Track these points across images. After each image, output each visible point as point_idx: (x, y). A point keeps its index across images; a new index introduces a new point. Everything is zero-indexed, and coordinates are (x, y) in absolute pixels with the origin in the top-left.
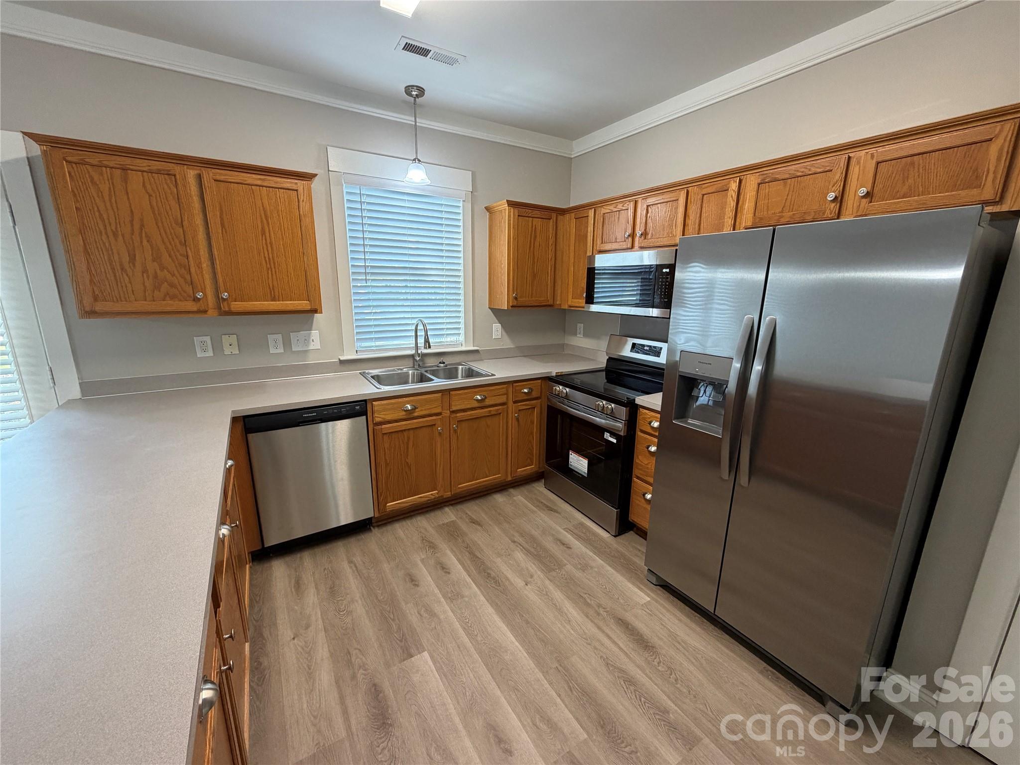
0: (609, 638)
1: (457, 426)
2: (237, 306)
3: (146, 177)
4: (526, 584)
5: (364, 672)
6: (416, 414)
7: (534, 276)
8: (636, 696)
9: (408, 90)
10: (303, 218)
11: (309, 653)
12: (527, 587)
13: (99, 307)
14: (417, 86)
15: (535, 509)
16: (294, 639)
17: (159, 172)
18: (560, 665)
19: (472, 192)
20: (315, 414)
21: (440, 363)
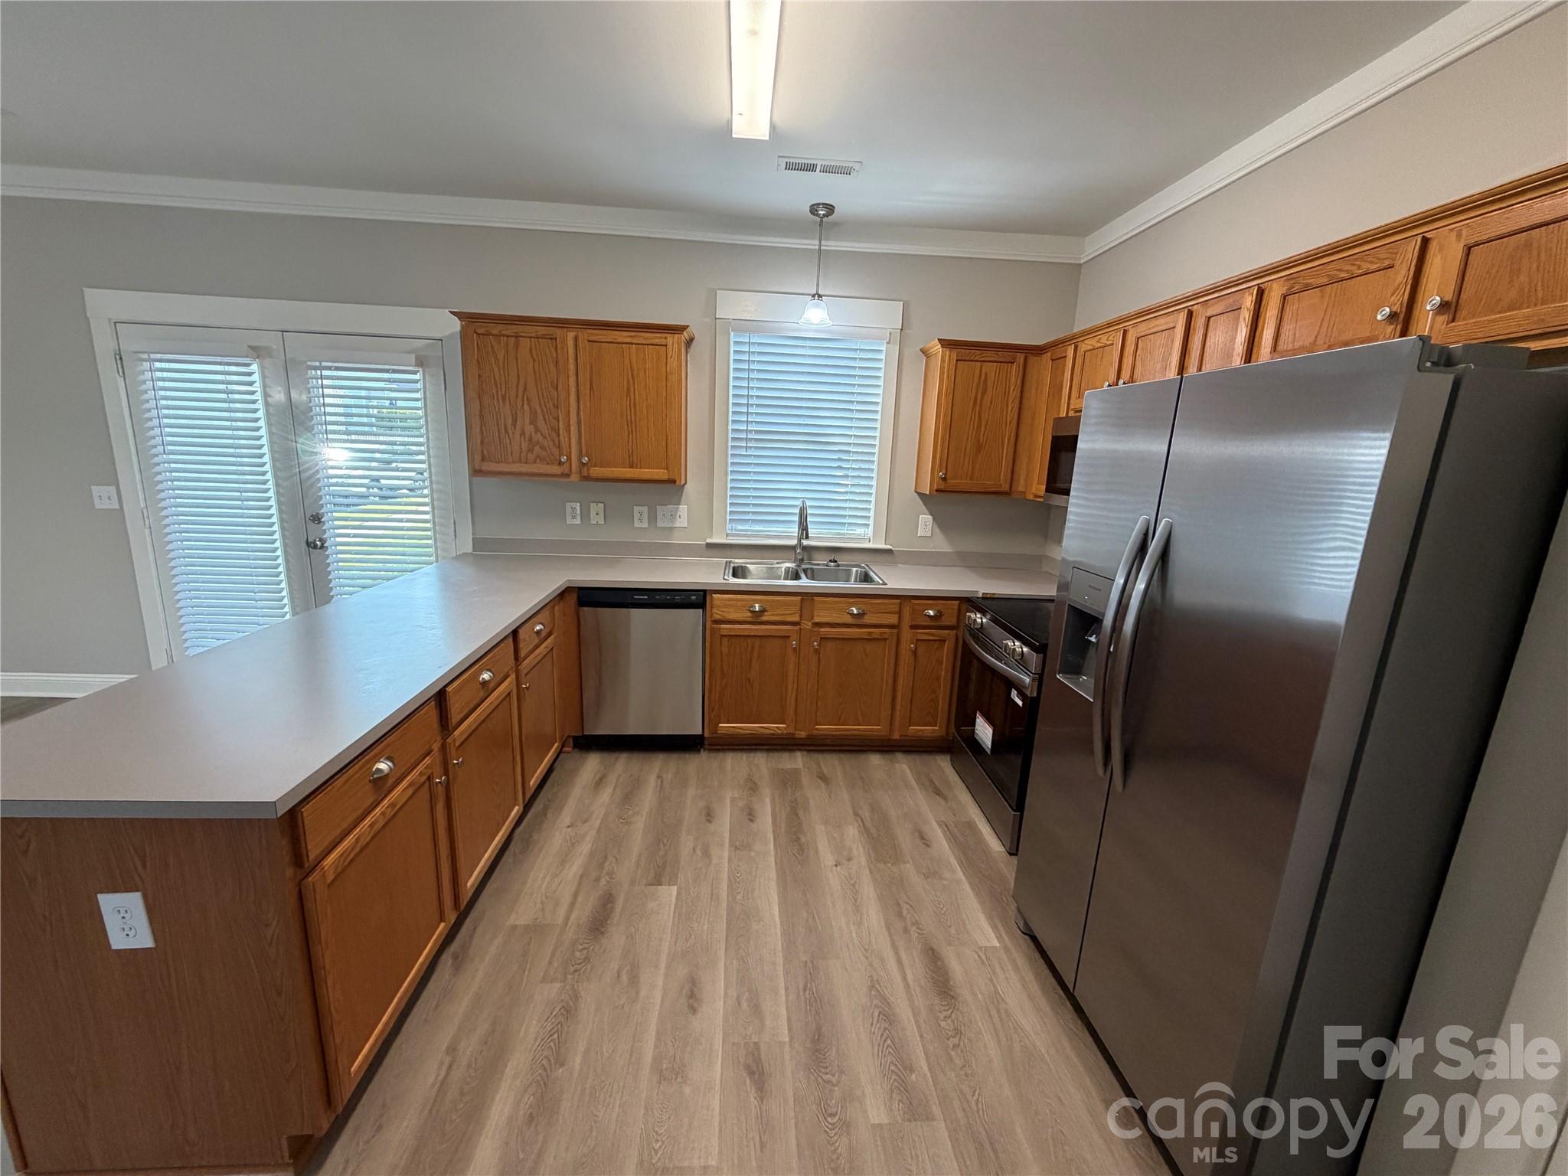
0: (899, 961)
1: (819, 645)
2: (596, 471)
3: (533, 341)
4: (836, 865)
5: (609, 879)
6: (764, 618)
7: (979, 447)
8: (882, 1035)
9: (814, 209)
10: (669, 377)
11: (573, 844)
12: (835, 868)
13: (485, 467)
14: (823, 204)
15: (914, 783)
16: (569, 827)
17: (543, 337)
18: (812, 962)
19: (900, 330)
20: (646, 597)
21: (831, 561)
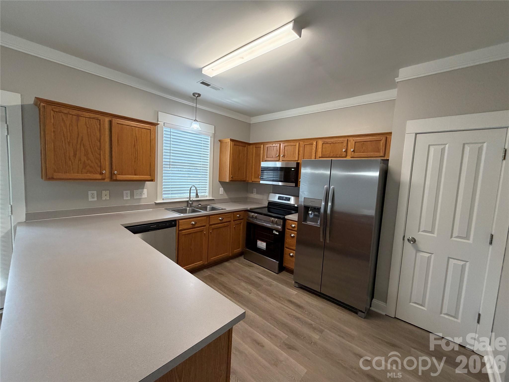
0: (286, 306)
1: (212, 231)
2: (120, 177)
3: (87, 120)
4: (250, 293)
6: (196, 226)
7: (239, 169)
8: (301, 322)
9: (194, 94)
10: (151, 141)
14: (198, 93)
15: (243, 266)
17: (94, 118)
18: (272, 317)
19: (214, 134)
20: (156, 226)
21: (199, 204)
